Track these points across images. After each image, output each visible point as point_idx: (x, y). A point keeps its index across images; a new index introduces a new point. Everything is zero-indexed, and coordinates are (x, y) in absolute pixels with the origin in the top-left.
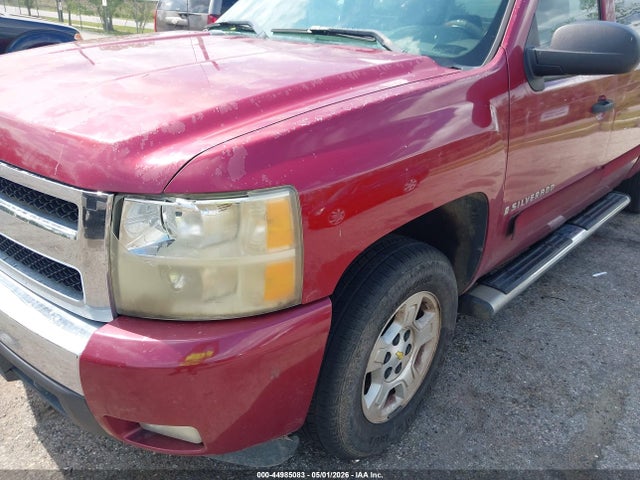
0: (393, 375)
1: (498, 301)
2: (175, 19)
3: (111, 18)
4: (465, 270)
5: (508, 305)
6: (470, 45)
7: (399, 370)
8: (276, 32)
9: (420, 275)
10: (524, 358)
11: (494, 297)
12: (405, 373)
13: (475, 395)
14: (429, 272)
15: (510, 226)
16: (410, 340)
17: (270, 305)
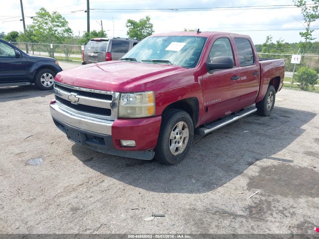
0: (177, 144)
1: (207, 131)
2: (92, 54)
3: (53, 53)
4: (195, 120)
5: (210, 133)
6: (193, 62)
7: (179, 143)
8: (142, 61)
9: (182, 116)
10: (217, 149)
11: (205, 130)
12: (181, 144)
13: (202, 156)
14: (184, 116)
15: (207, 109)
16: (181, 135)
17: (149, 115)
